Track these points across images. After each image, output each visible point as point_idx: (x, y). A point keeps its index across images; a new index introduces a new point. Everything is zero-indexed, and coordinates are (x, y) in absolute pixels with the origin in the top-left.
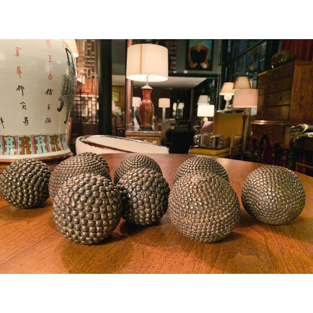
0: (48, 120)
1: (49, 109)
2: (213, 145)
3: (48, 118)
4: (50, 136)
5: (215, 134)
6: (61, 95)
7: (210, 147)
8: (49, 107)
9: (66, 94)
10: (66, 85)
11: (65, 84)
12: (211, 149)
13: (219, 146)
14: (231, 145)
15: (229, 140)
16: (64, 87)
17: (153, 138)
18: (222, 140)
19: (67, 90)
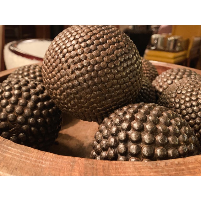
2: (171, 47)
5: (173, 35)
7: (167, 49)
12: (168, 51)
13: (177, 49)
14: (190, 47)
15: (188, 42)
18: (180, 42)
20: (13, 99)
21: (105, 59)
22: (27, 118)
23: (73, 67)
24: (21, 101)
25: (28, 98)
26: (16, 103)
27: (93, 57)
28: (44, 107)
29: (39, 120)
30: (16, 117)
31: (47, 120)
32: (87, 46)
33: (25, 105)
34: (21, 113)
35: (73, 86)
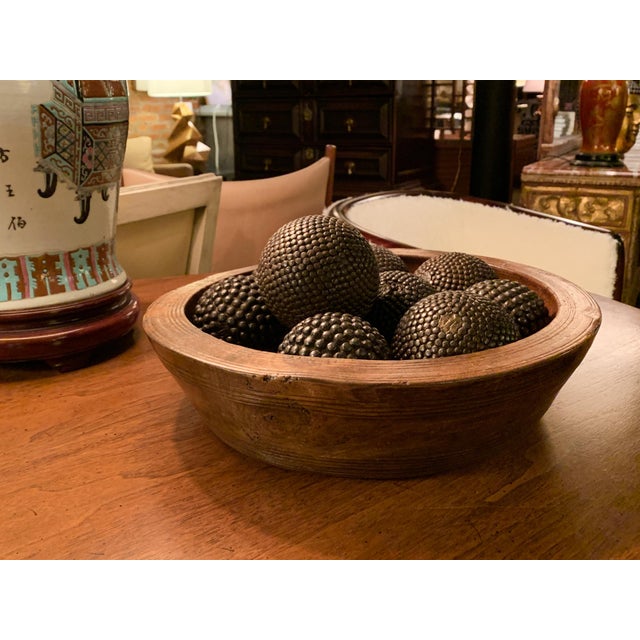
0: (16, 221)
1: (11, 195)
3: (16, 216)
4: (31, 259)
6: (39, 159)
8: (10, 191)
9: (55, 152)
10: (51, 130)
11: (43, 130)
16: (43, 138)
17: (613, 192)
19: (57, 143)
20: (227, 297)
21: (304, 261)
22: (237, 321)
23: (275, 266)
24: (236, 301)
25: (244, 299)
26: (230, 302)
27: (293, 258)
28: (259, 311)
29: (250, 325)
30: (226, 318)
31: (261, 327)
32: (291, 246)
33: (238, 306)
34: (233, 314)
35: (273, 288)
